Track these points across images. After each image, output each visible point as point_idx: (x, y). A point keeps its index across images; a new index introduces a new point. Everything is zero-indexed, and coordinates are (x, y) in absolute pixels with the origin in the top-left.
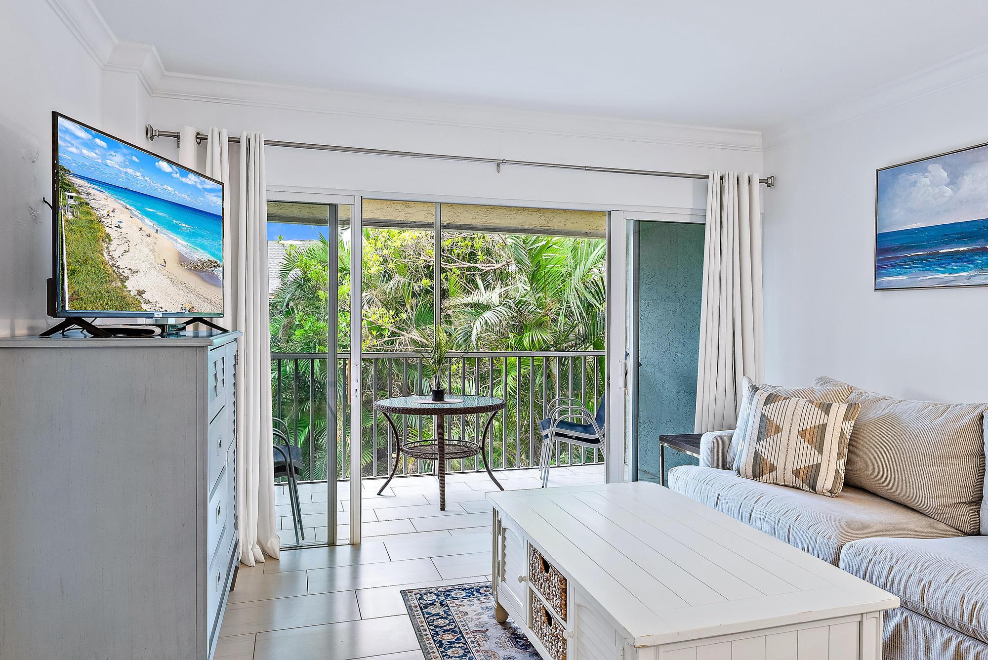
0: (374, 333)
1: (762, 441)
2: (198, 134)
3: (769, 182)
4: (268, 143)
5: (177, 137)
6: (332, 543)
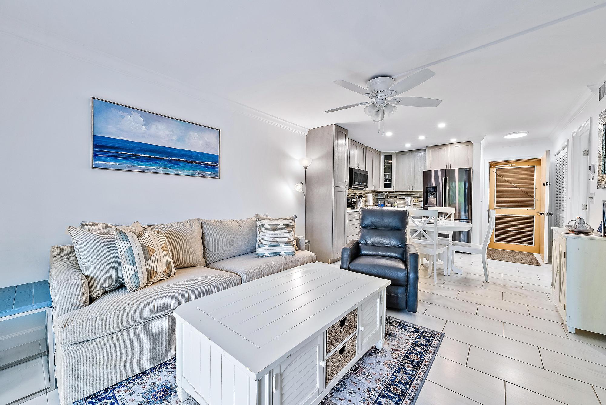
1: (148, 261)
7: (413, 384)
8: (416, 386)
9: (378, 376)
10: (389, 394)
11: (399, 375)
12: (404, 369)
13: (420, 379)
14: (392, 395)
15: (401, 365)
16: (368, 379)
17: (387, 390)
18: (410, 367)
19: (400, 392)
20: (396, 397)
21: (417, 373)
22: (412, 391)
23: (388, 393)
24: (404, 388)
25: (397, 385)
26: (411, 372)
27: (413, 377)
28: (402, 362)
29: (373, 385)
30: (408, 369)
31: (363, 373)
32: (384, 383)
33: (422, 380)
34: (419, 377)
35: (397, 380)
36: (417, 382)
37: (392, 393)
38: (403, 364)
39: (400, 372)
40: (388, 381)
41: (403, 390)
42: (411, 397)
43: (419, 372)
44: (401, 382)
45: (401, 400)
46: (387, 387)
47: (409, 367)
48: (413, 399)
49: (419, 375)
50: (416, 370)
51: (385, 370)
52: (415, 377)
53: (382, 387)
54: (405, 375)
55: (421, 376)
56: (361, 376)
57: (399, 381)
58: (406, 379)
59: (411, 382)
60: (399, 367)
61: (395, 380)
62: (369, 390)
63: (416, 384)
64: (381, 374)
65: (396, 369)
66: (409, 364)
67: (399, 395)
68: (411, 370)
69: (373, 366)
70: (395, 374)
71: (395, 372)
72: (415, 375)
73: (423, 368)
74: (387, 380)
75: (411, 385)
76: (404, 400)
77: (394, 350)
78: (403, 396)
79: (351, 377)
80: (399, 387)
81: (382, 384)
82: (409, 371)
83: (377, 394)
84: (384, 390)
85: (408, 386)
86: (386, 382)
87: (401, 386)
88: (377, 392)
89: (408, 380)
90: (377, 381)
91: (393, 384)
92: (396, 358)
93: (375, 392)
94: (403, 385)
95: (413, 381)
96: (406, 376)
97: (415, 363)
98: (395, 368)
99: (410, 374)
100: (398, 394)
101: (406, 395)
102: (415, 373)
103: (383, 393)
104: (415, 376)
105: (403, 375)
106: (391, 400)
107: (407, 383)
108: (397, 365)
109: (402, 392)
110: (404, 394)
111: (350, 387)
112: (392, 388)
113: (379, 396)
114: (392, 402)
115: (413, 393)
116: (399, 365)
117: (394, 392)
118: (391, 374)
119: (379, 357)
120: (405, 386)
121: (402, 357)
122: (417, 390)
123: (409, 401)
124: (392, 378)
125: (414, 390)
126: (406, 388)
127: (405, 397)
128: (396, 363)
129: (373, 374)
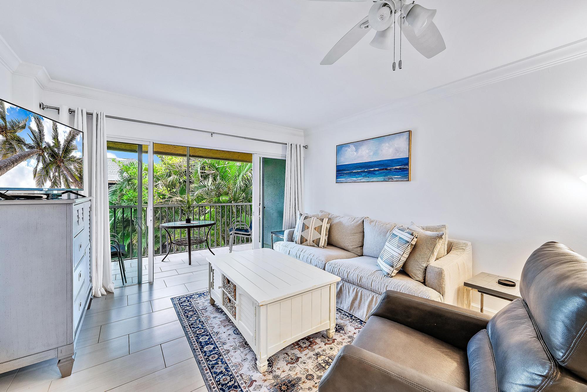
0: (161, 197)
1: (303, 232)
2: (70, 109)
3: (306, 147)
4: (107, 116)
5: (59, 110)
6: (140, 283)
7: (208, 371)
8: (206, 372)
9: (232, 353)
10: (213, 352)
11: (223, 367)
12: (225, 374)
13: (209, 379)
14: (212, 353)
15: (231, 375)
16: (233, 347)
17: (217, 353)
18: (223, 380)
19: (210, 358)
20: (209, 355)
21: (215, 382)
22: (205, 366)
23: (215, 352)
24: (211, 363)
25: (216, 360)
26: (219, 377)
27: (214, 375)
28: (233, 378)
29: (226, 347)
30: (224, 377)
31: (240, 346)
32: (223, 353)
33: (207, 380)
34: (211, 380)
35: (220, 363)
36: (208, 375)
37: (213, 354)
38: (231, 378)
39: (225, 370)
40: (223, 357)
41: (210, 361)
42: (202, 362)
43: (215, 384)
44: (216, 364)
45: (205, 355)
46: (219, 353)
47: (225, 380)
48: (199, 363)
49: (212, 382)
50: (218, 383)
51: (234, 360)
52: (213, 376)
53: (221, 351)
54: (220, 371)
55: (210, 382)
56: (239, 344)
57: (218, 364)
58: (217, 369)
59: (212, 371)
60: (230, 372)
61: (221, 361)
62: (224, 344)
63: (208, 373)
64: (232, 356)
65: (229, 368)
66: (228, 383)
67: (208, 356)
68: (221, 379)
69: (243, 355)
70: (226, 365)
71: (228, 366)
72: (215, 379)
73: (213, 384)
74: (225, 357)
75: (209, 369)
76: (204, 357)
77: (252, 382)
78: (206, 359)
79: (241, 339)
80: (214, 361)
81: (223, 352)
82: (222, 377)
83: (218, 346)
84: (218, 351)
85: (210, 366)
86: (223, 355)
87: (213, 362)
88: (220, 347)
89: (214, 370)
90: (228, 351)
91: (219, 358)
92: (241, 376)
93: (221, 345)
94: (213, 364)
95: (211, 373)
96: (218, 371)
97: (226, 388)
98: (232, 369)
99: (218, 375)
100: (210, 357)
101: (205, 361)
102: (217, 380)
103: (217, 349)
104: (213, 378)
105: (221, 369)
106: (209, 351)
107: (213, 367)
108: (233, 372)
109: (209, 360)
110: (207, 360)
111: (234, 336)
112: (217, 356)
113: (217, 346)
114: (208, 350)
115: (203, 366)
116: (232, 373)
117: (213, 355)
118: (228, 362)
119: (250, 364)
120: (212, 365)
121: (240, 383)
122: (203, 369)
123: (201, 360)
124: (223, 361)
125: (204, 368)
126: (209, 364)
127: (204, 359)
128: (236, 373)
129: (236, 352)
